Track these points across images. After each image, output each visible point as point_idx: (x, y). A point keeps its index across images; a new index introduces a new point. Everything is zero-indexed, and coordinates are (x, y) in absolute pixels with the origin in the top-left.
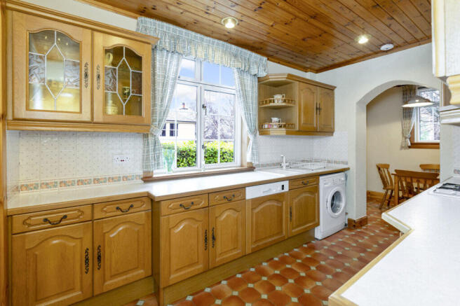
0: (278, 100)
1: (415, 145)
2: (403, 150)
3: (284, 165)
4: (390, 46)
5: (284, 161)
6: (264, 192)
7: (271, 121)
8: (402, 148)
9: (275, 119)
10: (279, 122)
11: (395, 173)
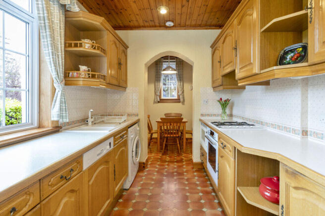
0: (87, 45)
1: (162, 101)
2: (155, 104)
3: (90, 120)
4: (171, 24)
5: (90, 116)
6: (98, 155)
7: (78, 69)
8: (155, 102)
9: (83, 68)
10: (89, 71)
11: (161, 121)
